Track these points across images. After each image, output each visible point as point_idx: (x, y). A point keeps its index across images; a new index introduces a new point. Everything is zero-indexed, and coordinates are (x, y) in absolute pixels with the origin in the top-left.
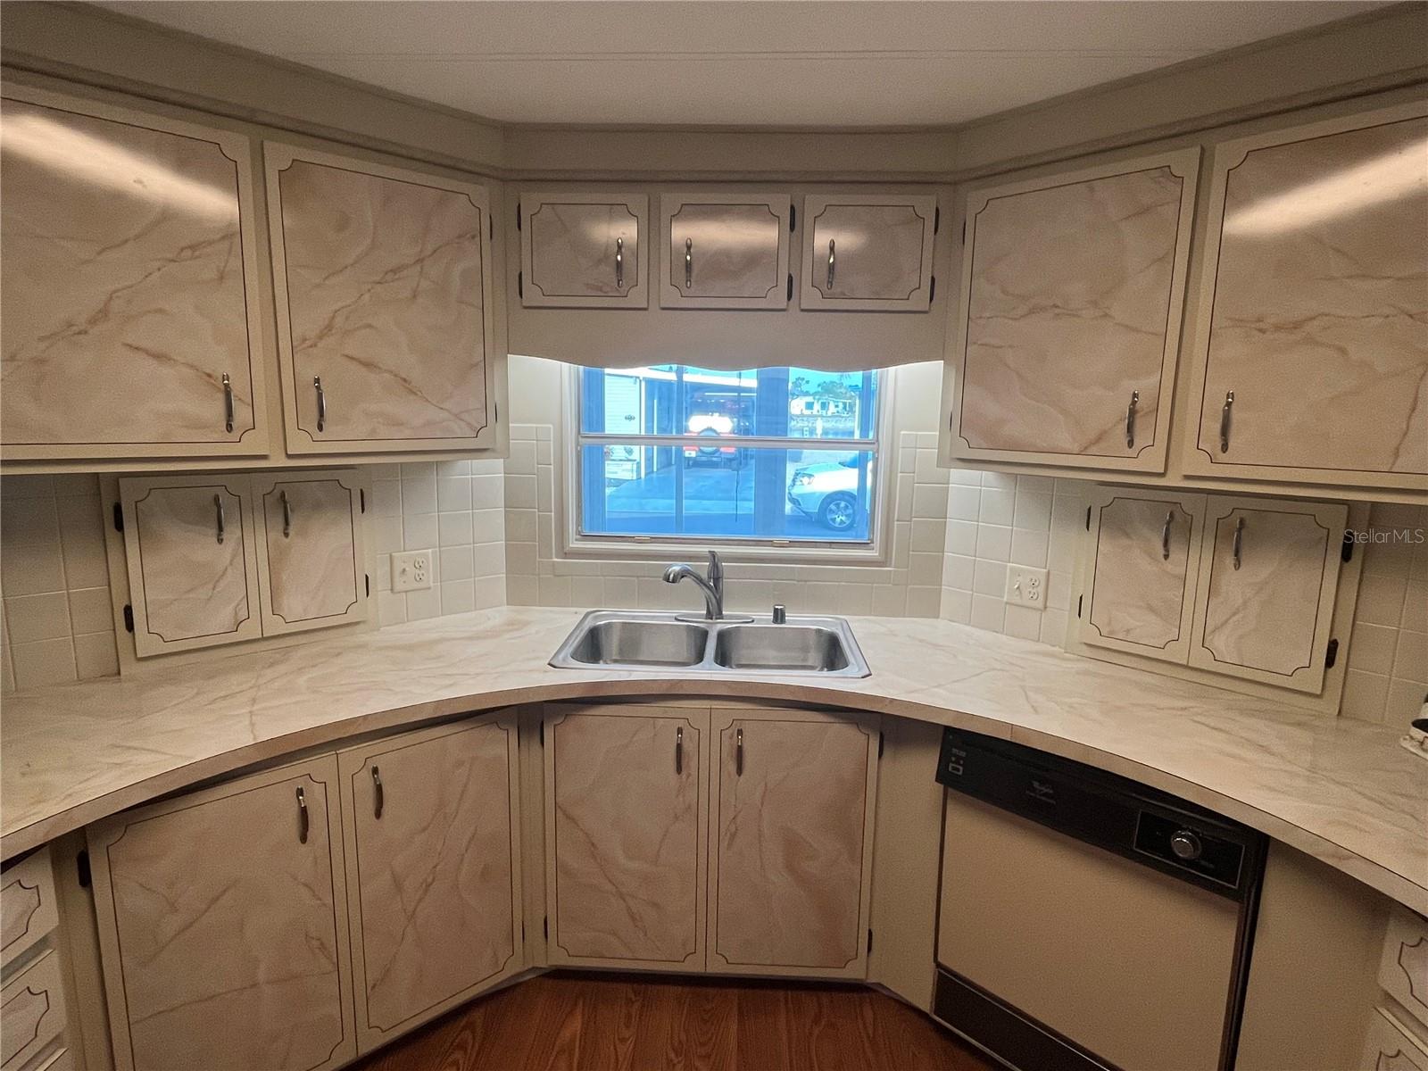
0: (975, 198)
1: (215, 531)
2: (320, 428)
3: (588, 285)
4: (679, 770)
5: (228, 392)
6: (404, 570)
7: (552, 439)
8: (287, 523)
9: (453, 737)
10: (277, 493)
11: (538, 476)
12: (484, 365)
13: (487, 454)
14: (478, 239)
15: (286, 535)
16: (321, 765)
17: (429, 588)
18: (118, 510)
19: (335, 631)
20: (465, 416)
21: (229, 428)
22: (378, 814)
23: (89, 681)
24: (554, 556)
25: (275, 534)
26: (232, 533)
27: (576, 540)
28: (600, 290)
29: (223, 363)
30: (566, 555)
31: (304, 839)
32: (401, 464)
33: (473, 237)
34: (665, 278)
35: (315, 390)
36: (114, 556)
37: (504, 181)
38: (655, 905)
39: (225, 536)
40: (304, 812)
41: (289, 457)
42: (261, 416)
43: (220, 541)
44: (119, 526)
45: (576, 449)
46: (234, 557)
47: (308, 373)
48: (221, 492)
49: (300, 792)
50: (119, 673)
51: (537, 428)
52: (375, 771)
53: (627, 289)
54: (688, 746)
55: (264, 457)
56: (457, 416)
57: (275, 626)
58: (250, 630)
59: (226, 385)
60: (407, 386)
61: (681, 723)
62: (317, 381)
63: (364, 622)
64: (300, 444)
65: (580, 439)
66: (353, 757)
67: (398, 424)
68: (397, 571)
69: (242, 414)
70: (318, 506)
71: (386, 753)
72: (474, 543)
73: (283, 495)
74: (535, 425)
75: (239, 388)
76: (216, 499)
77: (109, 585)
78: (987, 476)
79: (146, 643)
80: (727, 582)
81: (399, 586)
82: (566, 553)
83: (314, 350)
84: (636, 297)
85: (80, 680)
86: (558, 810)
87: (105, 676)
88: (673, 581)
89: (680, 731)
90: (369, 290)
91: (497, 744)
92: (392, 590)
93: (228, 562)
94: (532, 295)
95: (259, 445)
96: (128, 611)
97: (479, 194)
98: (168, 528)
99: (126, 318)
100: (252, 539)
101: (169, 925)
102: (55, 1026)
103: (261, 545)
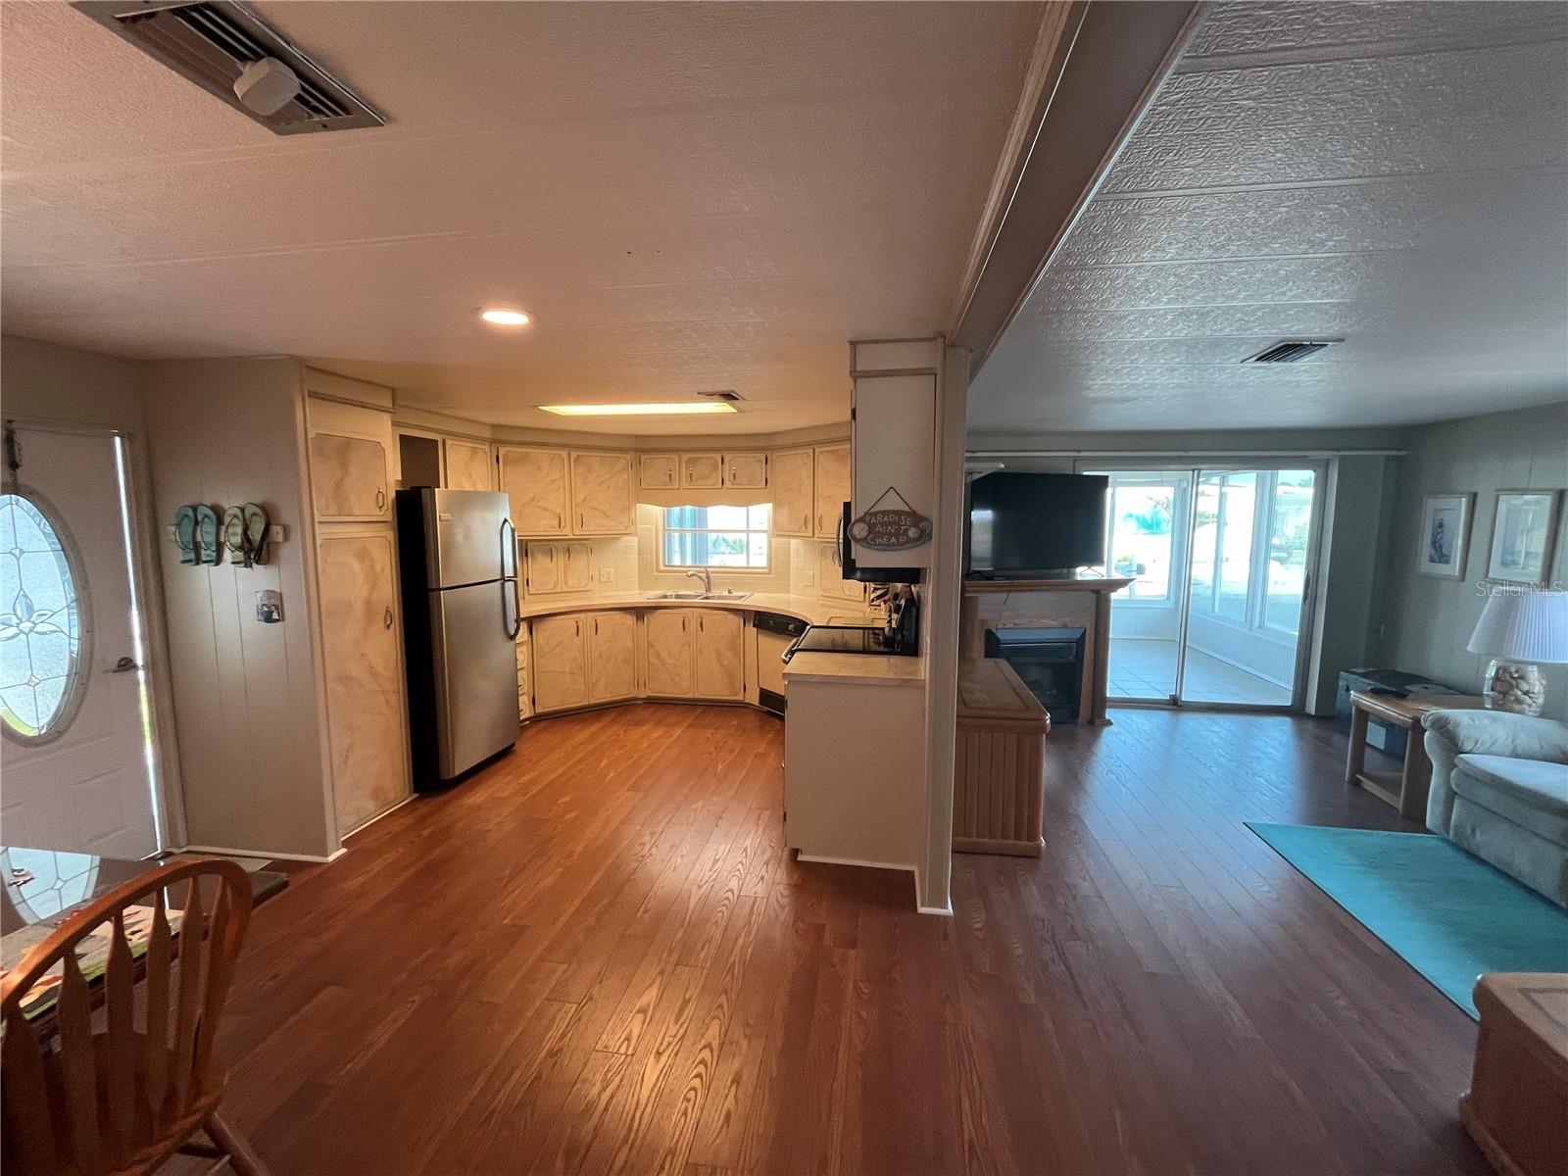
0: (776, 454)
1: (550, 558)
2: (582, 527)
3: (660, 482)
4: (684, 630)
5: (560, 519)
6: (603, 575)
7: (654, 530)
8: (570, 556)
9: (618, 615)
10: (569, 547)
12: (628, 508)
13: (631, 535)
14: (628, 470)
15: (570, 561)
16: (582, 616)
17: (612, 582)
18: (527, 550)
19: (582, 592)
20: (622, 524)
21: (559, 528)
22: (596, 634)
24: (655, 572)
25: (567, 560)
26: (554, 559)
27: (663, 567)
28: (666, 484)
29: (559, 510)
31: (577, 635)
32: (604, 538)
33: (626, 470)
34: (684, 479)
35: (581, 516)
36: (525, 564)
37: (637, 450)
38: (679, 675)
39: (552, 559)
40: (578, 627)
41: (573, 535)
42: (568, 525)
43: (551, 561)
44: (527, 556)
45: (663, 534)
46: (555, 566)
47: (579, 512)
48: (554, 546)
49: (577, 622)
50: (525, 598)
52: (595, 619)
53: (672, 483)
54: (686, 622)
55: (565, 536)
56: (619, 524)
57: (565, 589)
58: (558, 589)
59: (559, 516)
60: (605, 515)
61: (684, 615)
62: (582, 514)
63: (591, 590)
64: (577, 532)
65: (664, 531)
66: (591, 615)
67: (603, 526)
69: (562, 525)
70: (579, 551)
71: (601, 617)
72: (627, 566)
73: (571, 547)
74: (648, 526)
75: (564, 518)
76: (553, 548)
77: (523, 572)
78: (799, 541)
79: (532, 590)
80: (712, 581)
82: (659, 571)
83: (581, 505)
84: (676, 486)
86: (648, 644)
89: (684, 618)
90: (596, 488)
91: (629, 620)
92: (600, 581)
93: (553, 567)
94: (644, 486)
95: (567, 532)
96: (528, 580)
97: (629, 456)
98: (540, 557)
99: (538, 501)
100: (560, 560)
101: (547, 649)
102: (525, 664)
103: (562, 562)
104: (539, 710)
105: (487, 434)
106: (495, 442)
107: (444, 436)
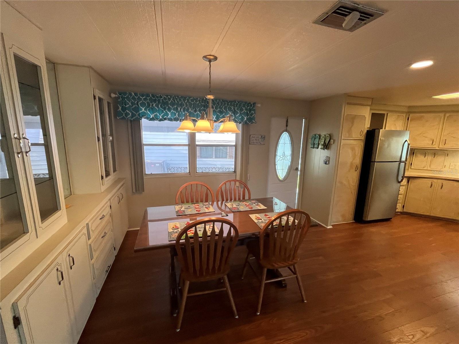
1: (424, 156)
2: (444, 145)
5: (433, 141)
6: (452, 166)
8: (435, 156)
10: (434, 153)
16: (435, 180)
21: (432, 144)
22: (441, 188)
25: (433, 157)
26: (426, 157)
29: (433, 137)
31: (431, 187)
35: (445, 140)
36: (412, 156)
40: (432, 184)
41: (439, 148)
42: (437, 143)
44: (413, 154)
47: (445, 138)
48: (427, 152)
49: (432, 182)
50: (408, 170)
52: (442, 182)
55: (435, 148)
57: (429, 169)
58: (425, 168)
64: (441, 147)
66: (440, 181)
69: (434, 143)
70: (440, 155)
71: (445, 182)
73: (436, 153)
75: (435, 140)
77: (410, 160)
79: (413, 167)
83: (446, 136)
92: (449, 167)
93: (425, 160)
95: (435, 146)
96: (411, 163)
98: (419, 155)
99: (424, 134)
100: (429, 158)
101: (414, 190)
102: (403, 193)
103: (430, 158)
104: (405, 210)
105: (406, 110)
106: (408, 112)
107: (388, 112)
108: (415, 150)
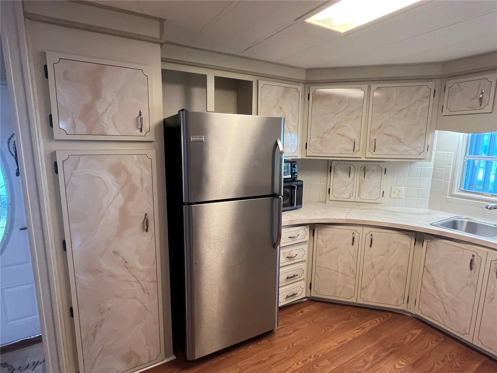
1: (348, 175)
2: (374, 151)
3: (468, 107)
4: (471, 269)
5: (354, 143)
6: (395, 192)
7: (453, 157)
8: (365, 175)
10: (364, 167)
11: (445, 168)
12: (425, 135)
13: (423, 160)
14: (429, 98)
15: (364, 177)
16: (359, 229)
17: (402, 198)
18: (331, 168)
19: (372, 204)
20: (417, 149)
21: (354, 151)
22: (371, 246)
23: (321, 202)
24: (448, 195)
25: (362, 177)
26: (352, 175)
27: (458, 192)
28: (472, 108)
29: (354, 136)
30: (452, 196)
31: (353, 244)
32: (399, 161)
33: (427, 97)
35: (374, 142)
36: (329, 177)
37: (443, 77)
38: (455, 310)
39: (351, 176)
40: (353, 238)
41: (366, 158)
42: (361, 148)
43: (349, 177)
44: (331, 171)
45: (464, 160)
46: (352, 181)
47: (373, 138)
48: (351, 166)
49: (354, 233)
50: (326, 202)
51: (447, 153)
52: (372, 235)
53: (483, 107)
54: (475, 261)
55: (360, 158)
56: (414, 149)
57: (358, 199)
58: (352, 199)
59: (354, 141)
60: (399, 141)
61: (474, 253)
62: (375, 140)
63: (381, 203)
64: (369, 155)
65: (466, 157)
66: (367, 230)
67: (396, 151)
68: (392, 192)
69: (357, 148)
70: (373, 171)
71: (376, 233)
72: (419, 187)
73: (365, 167)
74: (447, 152)
75: (357, 142)
76: (350, 167)
77: (327, 183)
79: (332, 197)
81: (393, 196)
82: (452, 195)
83: (375, 133)
84: (488, 109)
85: (319, 202)
86: (425, 268)
87: (323, 202)
88: (490, 209)
89: (473, 256)
90: (392, 116)
92: (390, 196)
93: (350, 182)
94: (446, 112)
95: (360, 155)
96: (329, 189)
97: (432, 85)
98: (339, 173)
99: (338, 128)
100: (356, 177)
101: (325, 250)
102: (305, 258)
103: (358, 179)
104: (314, 295)
105: (302, 76)
106: (308, 83)
107: (257, 78)
108: (332, 162)
